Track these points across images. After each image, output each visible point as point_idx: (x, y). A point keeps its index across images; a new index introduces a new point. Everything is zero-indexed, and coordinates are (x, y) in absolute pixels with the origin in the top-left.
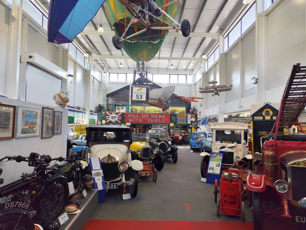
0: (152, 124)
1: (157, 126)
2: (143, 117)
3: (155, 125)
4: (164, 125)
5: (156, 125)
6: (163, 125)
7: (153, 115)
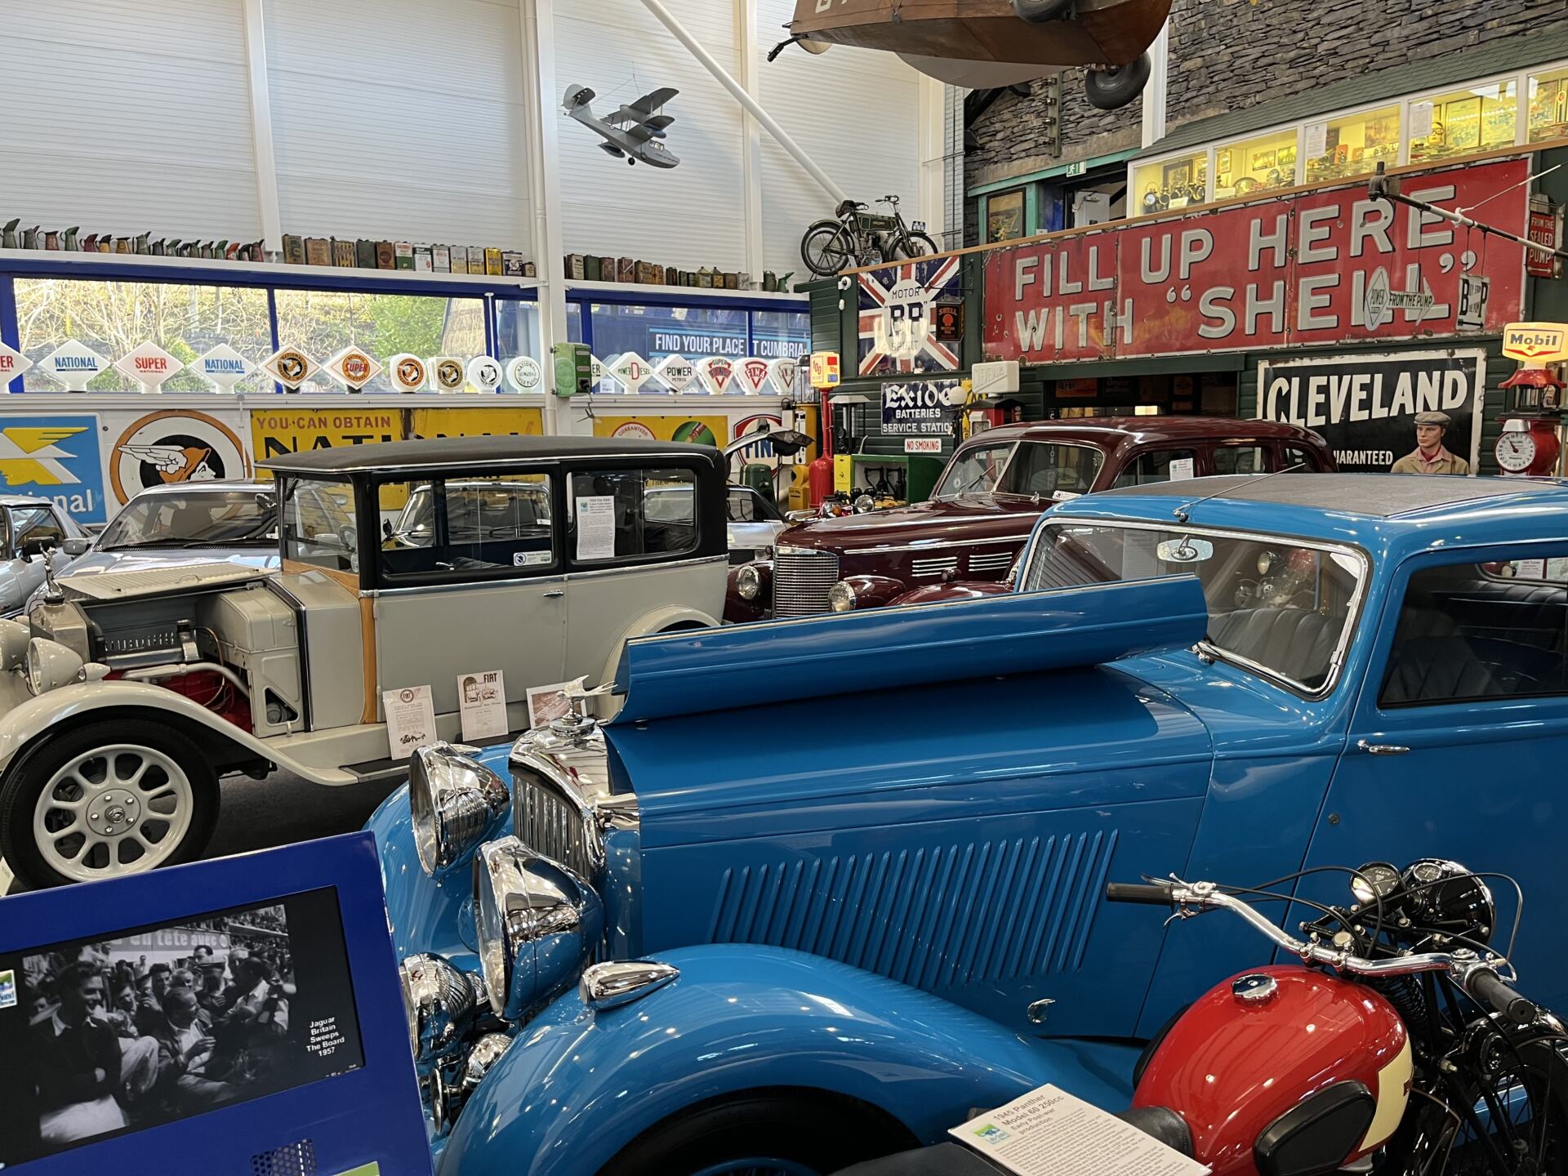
0: (1250, 361)
1: (1315, 381)
2: (1155, 266)
3: (1288, 374)
4: (1429, 366)
5: (1305, 374)
6: (1414, 368)
7: (1268, 229)
